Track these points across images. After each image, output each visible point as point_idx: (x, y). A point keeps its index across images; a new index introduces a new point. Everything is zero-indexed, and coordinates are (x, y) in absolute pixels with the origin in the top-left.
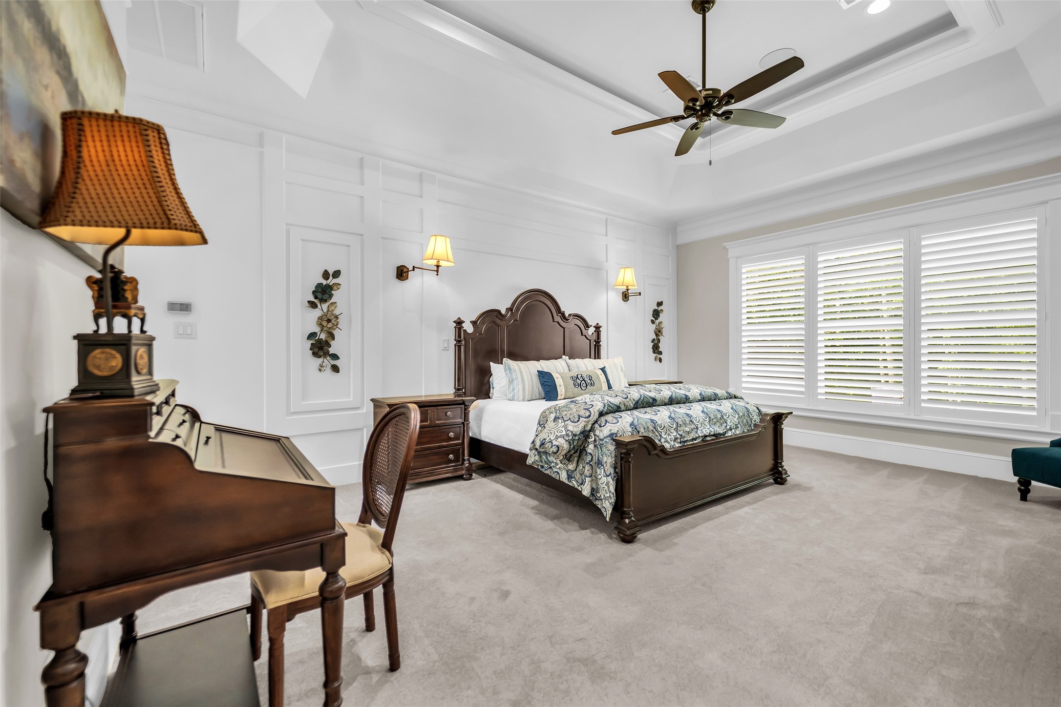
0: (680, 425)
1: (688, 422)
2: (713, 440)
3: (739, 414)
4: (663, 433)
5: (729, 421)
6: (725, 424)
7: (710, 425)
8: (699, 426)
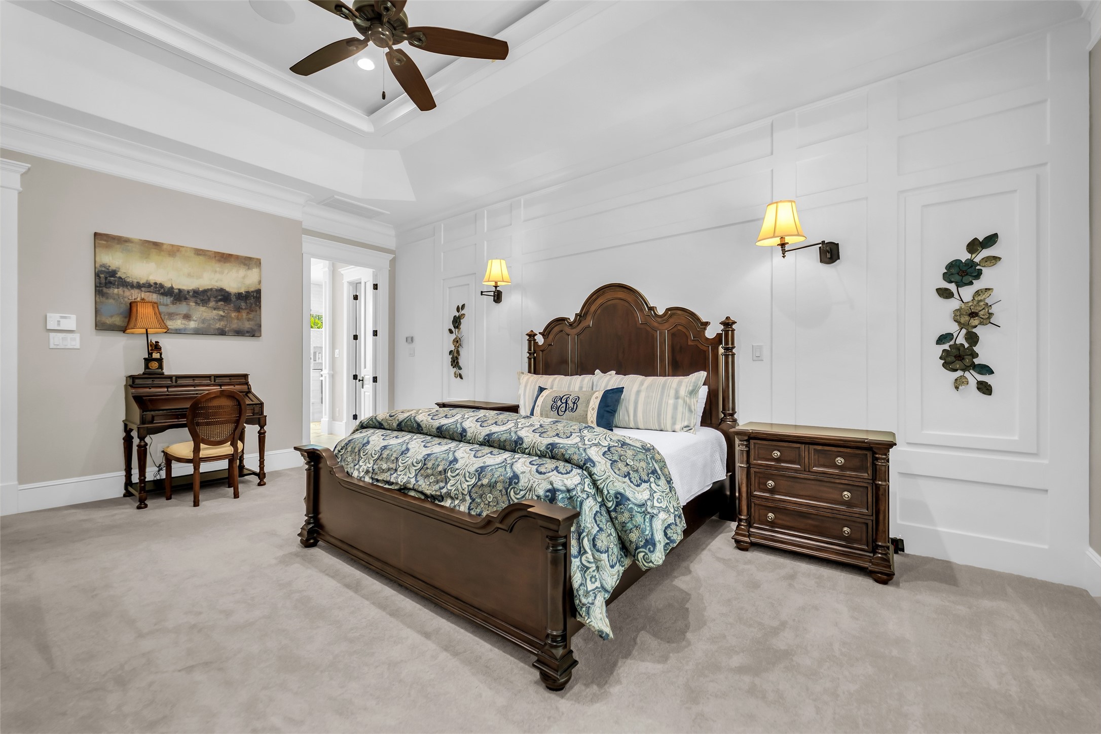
0: (383, 458)
1: (393, 458)
2: (419, 499)
3: (479, 480)
4: (362, 459)
5: (452, 482)
6: (442, 484)
7: (416, 475)
8: (401, 469)
